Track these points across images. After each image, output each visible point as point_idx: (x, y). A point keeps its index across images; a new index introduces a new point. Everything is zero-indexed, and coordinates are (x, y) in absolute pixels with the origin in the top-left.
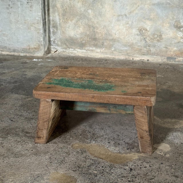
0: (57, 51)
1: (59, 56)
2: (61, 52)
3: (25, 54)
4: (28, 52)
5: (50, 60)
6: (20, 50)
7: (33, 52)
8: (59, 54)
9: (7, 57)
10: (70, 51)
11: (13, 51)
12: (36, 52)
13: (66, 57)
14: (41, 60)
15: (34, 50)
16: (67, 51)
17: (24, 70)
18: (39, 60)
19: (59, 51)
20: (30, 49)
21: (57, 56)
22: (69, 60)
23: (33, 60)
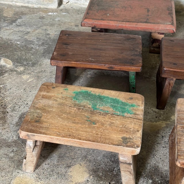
0: (69, 2)
1: (72, 8)
2: (73, 3)
3: (39, 6)
4: (42, 4)
5: (64, 14)
6: (34, 1)
7: (47, 4)
8: (71, 5)
9: (23, 9)
10: (82, 3)
11: (27, 3)
12: (50, 4)
13: (78, 9)
14: (56, 13)
15: (48, 2)
16: (79, 3)
17: (45, 27)
18: (54, 14)
19: (71, 2)
20: (44, 2)
21: (70, 8)
22: (82, 13)
23: (49, 14)
